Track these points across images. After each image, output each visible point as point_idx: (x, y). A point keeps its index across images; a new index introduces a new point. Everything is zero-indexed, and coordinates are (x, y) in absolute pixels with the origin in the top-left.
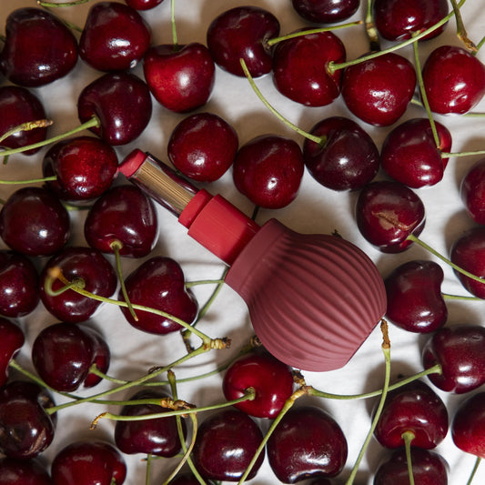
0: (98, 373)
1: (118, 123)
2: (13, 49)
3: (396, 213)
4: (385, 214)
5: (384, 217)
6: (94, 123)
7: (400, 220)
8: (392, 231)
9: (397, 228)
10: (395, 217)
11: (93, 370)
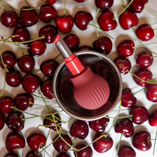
0: (32, 103)
1: (49, 38)
2: (22, 17)
3: (123, 64)
4: (120, 64)
5: (120, 65)
6: (43, 37)
7: (124, 66)
8: (122, 69)
9: (124, 68)
10: (123, 65)
11: (30, 103)
